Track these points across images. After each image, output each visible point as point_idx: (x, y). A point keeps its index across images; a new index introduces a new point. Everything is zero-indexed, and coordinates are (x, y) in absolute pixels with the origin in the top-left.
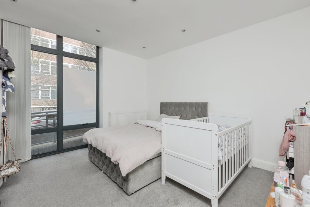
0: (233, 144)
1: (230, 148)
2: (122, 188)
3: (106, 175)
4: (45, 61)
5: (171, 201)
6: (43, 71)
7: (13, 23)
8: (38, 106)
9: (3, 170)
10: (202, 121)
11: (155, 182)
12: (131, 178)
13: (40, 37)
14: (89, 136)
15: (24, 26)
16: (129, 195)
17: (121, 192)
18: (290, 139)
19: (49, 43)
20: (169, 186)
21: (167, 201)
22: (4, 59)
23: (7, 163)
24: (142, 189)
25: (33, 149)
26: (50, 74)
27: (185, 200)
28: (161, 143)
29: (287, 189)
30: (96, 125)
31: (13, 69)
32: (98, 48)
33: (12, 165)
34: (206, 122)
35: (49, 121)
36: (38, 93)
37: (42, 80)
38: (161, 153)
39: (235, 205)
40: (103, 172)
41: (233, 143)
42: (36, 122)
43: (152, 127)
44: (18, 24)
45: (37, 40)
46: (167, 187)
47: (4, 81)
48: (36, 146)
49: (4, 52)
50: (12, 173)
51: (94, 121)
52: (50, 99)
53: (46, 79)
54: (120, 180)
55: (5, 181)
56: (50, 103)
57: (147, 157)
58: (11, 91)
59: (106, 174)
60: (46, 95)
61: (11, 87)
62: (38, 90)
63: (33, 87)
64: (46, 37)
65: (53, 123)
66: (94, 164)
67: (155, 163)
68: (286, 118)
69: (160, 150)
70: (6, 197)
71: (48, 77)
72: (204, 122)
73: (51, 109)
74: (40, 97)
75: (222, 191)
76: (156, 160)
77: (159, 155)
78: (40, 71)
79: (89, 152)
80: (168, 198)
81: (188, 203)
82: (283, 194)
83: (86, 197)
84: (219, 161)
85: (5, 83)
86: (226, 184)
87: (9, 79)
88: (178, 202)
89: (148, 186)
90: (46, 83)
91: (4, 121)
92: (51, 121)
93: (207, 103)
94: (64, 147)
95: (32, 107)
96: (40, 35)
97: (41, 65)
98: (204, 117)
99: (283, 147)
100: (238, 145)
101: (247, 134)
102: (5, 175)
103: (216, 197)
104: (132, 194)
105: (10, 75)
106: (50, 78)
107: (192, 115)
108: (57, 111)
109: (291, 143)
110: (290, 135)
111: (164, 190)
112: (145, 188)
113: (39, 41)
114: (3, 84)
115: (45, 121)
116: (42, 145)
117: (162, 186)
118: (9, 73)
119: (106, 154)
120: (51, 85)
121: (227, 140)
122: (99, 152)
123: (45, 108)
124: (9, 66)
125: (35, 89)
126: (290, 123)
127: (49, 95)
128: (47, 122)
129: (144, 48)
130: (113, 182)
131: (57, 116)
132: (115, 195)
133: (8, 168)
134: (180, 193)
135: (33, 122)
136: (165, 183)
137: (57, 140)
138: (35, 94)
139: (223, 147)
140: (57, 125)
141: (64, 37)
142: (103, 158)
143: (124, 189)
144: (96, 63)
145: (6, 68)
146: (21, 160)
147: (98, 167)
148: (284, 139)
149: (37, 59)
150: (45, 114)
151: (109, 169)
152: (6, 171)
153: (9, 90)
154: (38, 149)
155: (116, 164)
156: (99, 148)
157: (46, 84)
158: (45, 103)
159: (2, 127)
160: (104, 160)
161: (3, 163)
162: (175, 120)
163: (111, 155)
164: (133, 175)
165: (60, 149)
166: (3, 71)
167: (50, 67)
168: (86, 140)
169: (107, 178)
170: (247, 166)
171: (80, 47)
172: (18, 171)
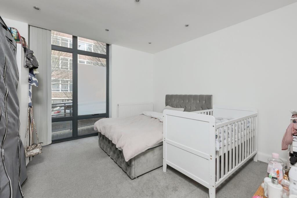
0: (233, 137)
1: (230, 139)
2: (126, 173)
3: (113, 161)
4: (64, 58)
5: (170, 187)
6: (63, 67)
7: (38, 27)
8: (59, 98)
9: (29, 150)
10: (206, 113)
11: (157, 169)
12: (134, 164)
13: (61, 37)
14: (99, 125)
15: (46, 29)
16: (132, 179)
17: (125, 176)
18: (293, 133)
19: (68, 42)
20: (170, 174)
21: (167, 187)
22: (30, 59)
23: (32, 145)
24: (144, 175)
25: (53, 135)
26: (69, 70)
27: (184, 187)
28: (163, 133)
29: (275, 179)
30: (106, 115)
31: (37, 66)
32: (108, 45)
33: (36, 147)
34: (210, 114)
35: (67, 111)
36: (59, 86)
37: (62, 75)
38: (162, 142)
39: (234, 196)
40: (111, 158)
41: (233, 135)
42: (56, 112)
43: (156, 118)
44: (41, 28)
45: (58, 39)
46: (168, 174)
47: (30, 76)
48: (55, 132)
49: (30, 53)
50: (36, 153)
51: (104, 111)
52: (69, 92)
53: (65, 74)
54: (124, 165)
55: (31, 160)
56: (69, 96)
57: (148, 145)
58: (35, 85)
59: (113, 159)
60: (65, 88)
61: (35, 82)
62: (59, 84)
63: (55, 81)
64: (66, 37)
65: (69, 113)
66: (104, 150)
67: (157, 151)
68: (291, 111)
69: (161, 140)
70: (31, 173)
71: (67, 72)
72: (207, 114)
73: (69, 100)
74: (60, 90)
75: (220, 182)
76: (158, 148)
77: (161, 144)
78: (60, 67)
79: (99, 139)
80: (167, 185)
81: (187, 191)
82: (271, 184)
83: (95, 178)
84: (217, 152)
85: (31, 79)
86: (225, 175)
87: (34, 75)
88: (177, 189)
89: (150, 172)
90: (65, 77)
91: (30, 110)
92: (68, 111)
93: (211, 96)
94: (79, 134)
95: (52, 99)
96: (61, 35)
97: (62, 62)
98: (208, 109)
99: (285, 141)
100: (240, 138)
101: (251, 127)
102: (31, 155)
103: (213, 186)
104: (135, 178)
105: (35, 72)
106: (68, 73)
107: (196, 108)
108: (73, 103)
109: (294, 137)
110: (294, 128)
111: (165, 177)
112: (147, 174)
113: (59, 41)
114: (29, 80)
115: (64, 111)
116: (60, 132)
117: (164, 173)
118: (34, 70)
119: (112, 141)
120: (70, 80)
121: (226, 132)
122: (107, 140)
123: (64, 99)
124: (34, 65)
125: (56, 83)
126: (296, 116)
127: (68, 89)
128: (65, 112)
129: (149, 43)
130: (119, 167)
131: (73, 107)
132: (120, 178)
133: (33, 149)
134: (179, 181)
135: (54, 112)
136: (167, 171)
137: (73, 128)
138: (57, 87)
139: (221, 139)
140: (73, 115)
141: (78, 37)
142: (110, 145)
143: (128, 173)
144: (106, 59)
145: (31, 66)
146: (43, 143)
147: (106, 153)
148: (286, 132)
149: (58, 56)
150: (63, 105)
151: (116, 155)
152: (31, 152)
153: (34, 84)
154: (57, 135)
155: (120, 150)
156: (107, 136)
157: (65, 79)
158: (65, 96)
159: (29, 115)
160: (111, 147)
161: (30, 145)
162: (180, 112)
163: (116, 142)
164: (136, 161)
165: (75, 136)
166: (29, 68)
167: (69, 63)
168: (97, 128)
169: (114, 163)
170: (251, 160)
171: (94, 44)
172: (40, 152)
